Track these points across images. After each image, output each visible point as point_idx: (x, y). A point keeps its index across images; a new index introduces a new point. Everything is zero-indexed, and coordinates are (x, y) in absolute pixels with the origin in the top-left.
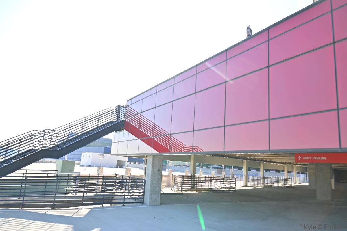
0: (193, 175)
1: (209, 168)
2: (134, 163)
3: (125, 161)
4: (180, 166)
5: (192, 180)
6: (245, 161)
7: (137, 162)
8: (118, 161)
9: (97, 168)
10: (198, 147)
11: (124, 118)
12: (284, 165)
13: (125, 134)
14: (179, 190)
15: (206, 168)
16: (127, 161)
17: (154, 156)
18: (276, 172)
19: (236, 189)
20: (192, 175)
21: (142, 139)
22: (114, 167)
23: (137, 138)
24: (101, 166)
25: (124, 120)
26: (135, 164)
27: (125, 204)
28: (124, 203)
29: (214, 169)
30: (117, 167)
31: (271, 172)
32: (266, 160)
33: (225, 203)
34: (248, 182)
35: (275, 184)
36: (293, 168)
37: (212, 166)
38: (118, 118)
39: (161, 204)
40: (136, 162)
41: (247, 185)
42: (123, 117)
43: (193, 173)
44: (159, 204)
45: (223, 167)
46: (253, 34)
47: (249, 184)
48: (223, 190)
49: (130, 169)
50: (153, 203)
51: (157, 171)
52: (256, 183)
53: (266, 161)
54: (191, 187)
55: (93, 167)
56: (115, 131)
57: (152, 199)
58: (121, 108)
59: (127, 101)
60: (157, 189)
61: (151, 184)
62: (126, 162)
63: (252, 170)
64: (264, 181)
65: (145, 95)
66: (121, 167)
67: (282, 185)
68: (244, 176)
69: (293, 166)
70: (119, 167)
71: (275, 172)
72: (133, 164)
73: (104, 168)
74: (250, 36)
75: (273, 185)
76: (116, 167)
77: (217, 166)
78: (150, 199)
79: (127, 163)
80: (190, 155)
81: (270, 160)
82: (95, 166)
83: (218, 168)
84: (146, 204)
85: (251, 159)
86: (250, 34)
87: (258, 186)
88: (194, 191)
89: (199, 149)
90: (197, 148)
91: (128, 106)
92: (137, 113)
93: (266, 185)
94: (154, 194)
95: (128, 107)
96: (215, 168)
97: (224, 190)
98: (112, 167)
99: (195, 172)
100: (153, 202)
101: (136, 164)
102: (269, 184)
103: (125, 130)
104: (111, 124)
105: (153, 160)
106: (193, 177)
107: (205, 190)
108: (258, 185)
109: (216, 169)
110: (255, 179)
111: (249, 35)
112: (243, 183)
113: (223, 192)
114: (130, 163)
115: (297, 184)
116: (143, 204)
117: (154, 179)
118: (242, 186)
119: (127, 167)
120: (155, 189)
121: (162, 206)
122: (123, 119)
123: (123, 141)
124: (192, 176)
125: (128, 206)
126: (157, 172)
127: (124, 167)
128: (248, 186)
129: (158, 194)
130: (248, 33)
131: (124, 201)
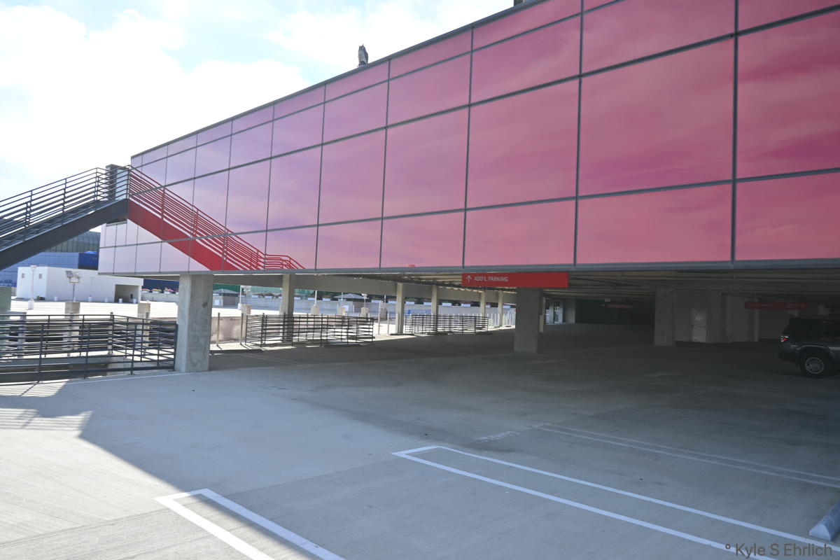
0: (287, 313)
1: (336, 300)
2: (160, 291)
3: (137, 287)
4: (271, 297)
5: (286, 323)
6: (400, 285)
7: (168, 288)
8: (118, 286)
9: (64, 303)
10: (291, 258)
11: (126, 194)
12: (480, 292)
13: (130, 230)
14: (256, 345)
15: (329, 300)
16: (143, 287)
17: (195, 277)
18: (472, 305)
19: (376, 339)
20: (285, 313)
21: (172, 241)
22: (109, 302)
23: (160, 240)
24: (75, 299)
25: (126, 199)
26: (163, 292)
27: (135, 372)
28: (132, 369)
29: (349, 302)
30: (116, 301)
31: (462, 305)
32: (443, 282)
33: (341, 364)
34: (404, 326)
35: (457, 329)
36: (497, 298)
37: (342, 296)
38: (112, 193)
39: (210, 369)
40: (166, 289)
41: (402, 332)
42: (125, 192)
43: (289, 310)
44: (207, 369)
45: (365, 298)
46: (370, 61)
47: (406, 329)
48: (348, 342)
49: (149, 304)
50: (193, 367)
51: (201, 306)
52: (420, 328)
53: (443, 284)
54: (283, 338)
55: (53, 301)
56: (105, 224)
57: (191, 359)
58: (119, 171)
59: (133, 157)
60: (202, 341)
61: (189, 331)
62: (140, 288)
63: (425, 303)
64: (436, 325)
65: (173, 149)
66: (125, 301)
67: (471, 330)
68: (397, 315)
69: (497, 294)
70: (121, 300)
71: (469, 305)
72: (157, 292)
73: (82, 304)
74: (364, 65)
75: (453, 330)
76: (113, 300)
77: (352, 296)
78: (187, 361)
79: (140, 292)
80: (282, 276)
81: (450, 282)
82: (56, 298)
83: (355, 300)
84: (180, 371)
85: (411, 281)
86: (365, 61)
87: (423, 333)
88: (288, 345)
89: (292, 261)
90: (288, 259)
91: (135, 169)
92: (158, 186)
93: (440, 329)
94: (195, 350)
95: (134, 171)
96: (348, 300)
97: (350, 341)
98: (104, 302)
99: (291, 308)
100: (195, 365)
101: (165, 293)
102: (447, 330)
103: (128, 220)
104: (96, 207)
105: (193, 285)
106: (288, 319)
107: (313, 342)
108: (422, 331)
109: (352, 302)
110: (419, 320)
111: (362, 63)
112: (393, 328)
113: (348, 345)
114: (151, 292)
115: (503, 328)
116: (174, 370)
117: (196, 322)
118: (392, 335)
119: (142, 300)
120: (198, 341)
121: (212, 372)
122: (124, 197)
123: (126, 246)
124: (285, 315)
125: (141, 375)
126: (202, 309)
127: (135, 300)
128: (404, 333)
129: (205, 349)
130: (360, 57)
131: (132, 365)
